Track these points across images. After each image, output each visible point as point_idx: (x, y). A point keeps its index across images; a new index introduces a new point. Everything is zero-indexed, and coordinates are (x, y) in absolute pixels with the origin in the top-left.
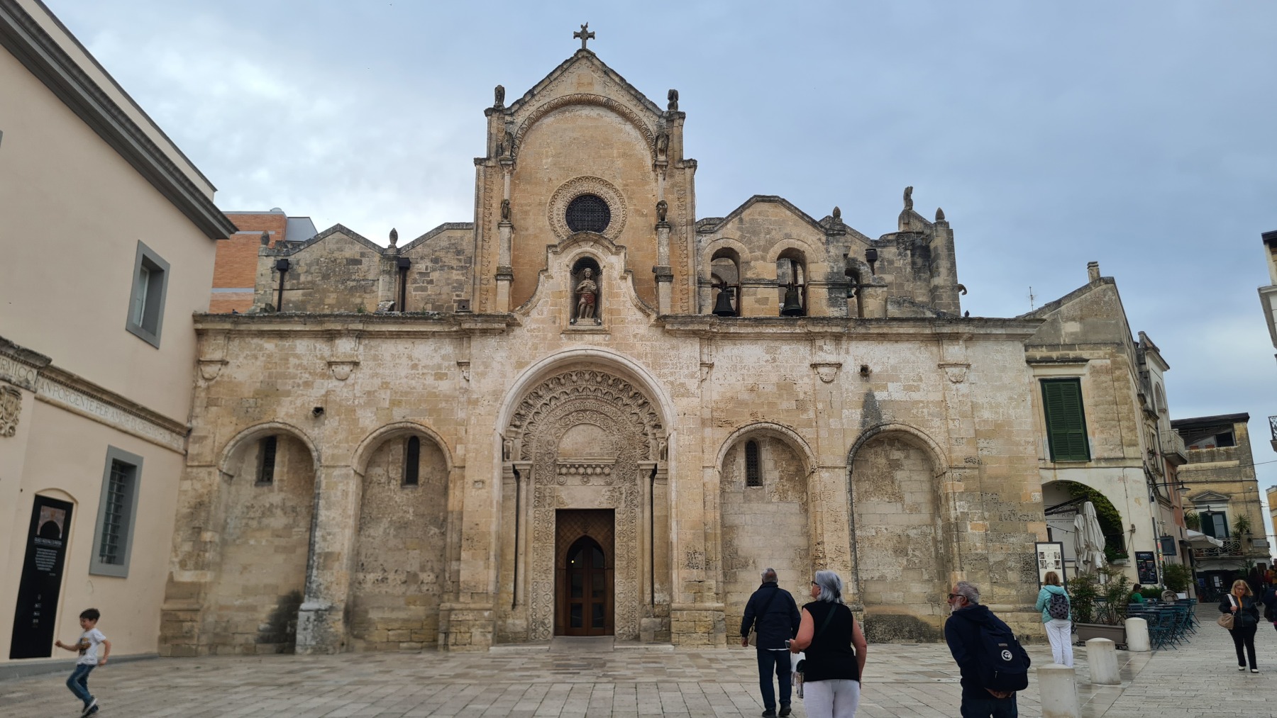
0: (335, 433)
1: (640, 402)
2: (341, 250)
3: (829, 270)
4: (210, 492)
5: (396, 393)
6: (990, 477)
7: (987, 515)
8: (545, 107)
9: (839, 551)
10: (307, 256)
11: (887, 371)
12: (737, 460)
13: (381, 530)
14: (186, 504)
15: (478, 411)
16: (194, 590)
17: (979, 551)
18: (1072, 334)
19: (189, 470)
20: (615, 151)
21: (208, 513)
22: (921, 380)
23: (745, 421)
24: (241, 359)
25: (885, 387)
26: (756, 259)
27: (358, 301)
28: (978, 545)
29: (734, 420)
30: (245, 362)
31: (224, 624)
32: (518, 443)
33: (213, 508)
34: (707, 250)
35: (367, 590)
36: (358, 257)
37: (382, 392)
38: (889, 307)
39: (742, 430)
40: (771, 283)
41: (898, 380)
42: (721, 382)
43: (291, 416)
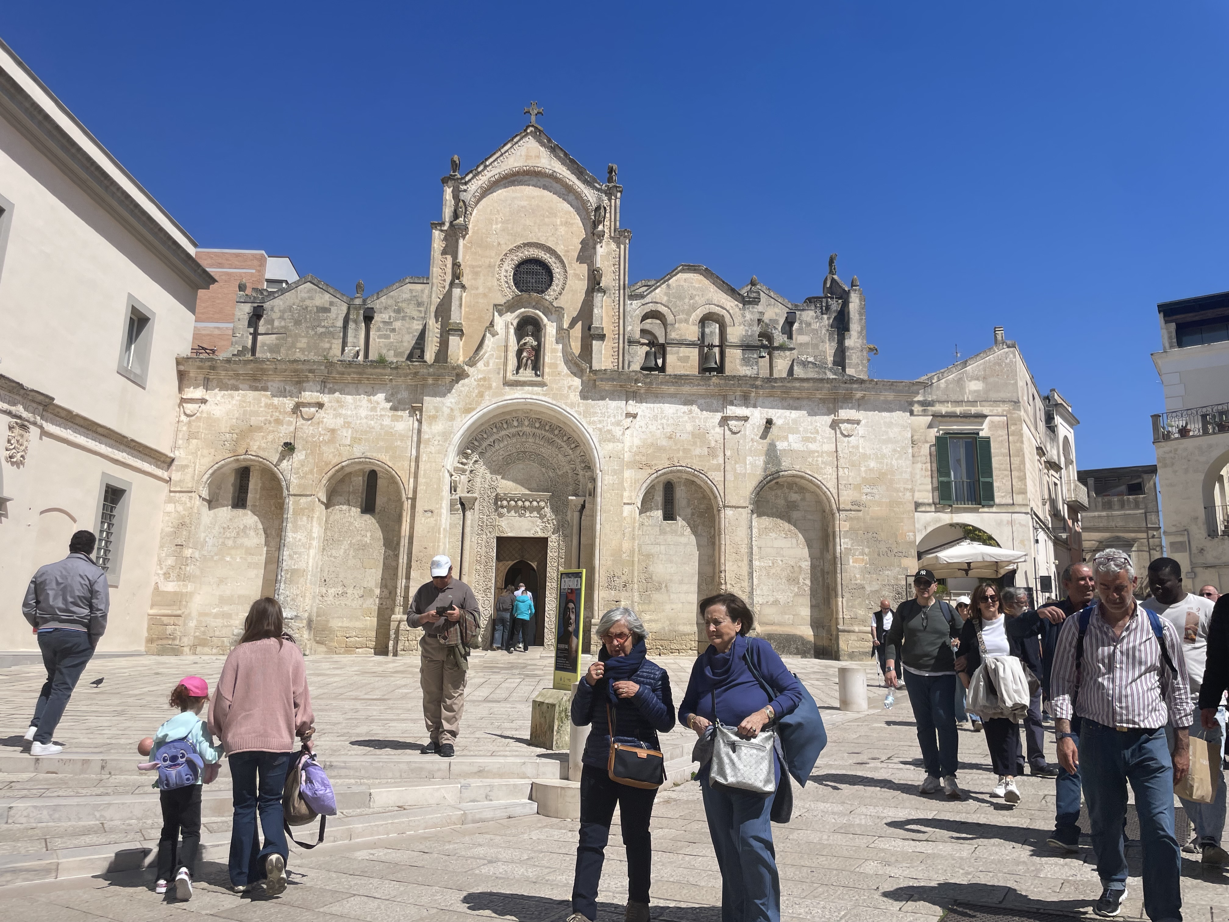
0: (302, 465)
1: (573, 446)
2: (311, 298)
3: (744, 333)
4: (190, 515)
5: (357, 432)
6: (872, 518)
7: (867, 550)
8: (496, 177)
9: (738, 578)
10: (281, 303)
11: (788, 424)
12: (655, 497)
13: (342, 551)
14: (170, 524)
15: (429, 450)
16: (177, 599)
17: (859, 581)
18: (975, 391)
19: (172, 494)
20: (558, 221)
21: (190, 532)
22: (817, 432)
23: (662, 464)
24: (219, 398)
25: (786, 438)
26: (681, 322)
27: (327, 345)
28: (858, 576)
29: (653, 463)
30: (223, 400)
31: (203, 629)
32: (464, 478)
33: (193, 527)
34: (637, 312)
35: (329, 602)
36: (327, 306)
37: (344, 430)
38: (795, 368)
39: (660, 472)
40: (691, 344)
41: (797, 432)
42: (644, 429)
43: (264, 450)
